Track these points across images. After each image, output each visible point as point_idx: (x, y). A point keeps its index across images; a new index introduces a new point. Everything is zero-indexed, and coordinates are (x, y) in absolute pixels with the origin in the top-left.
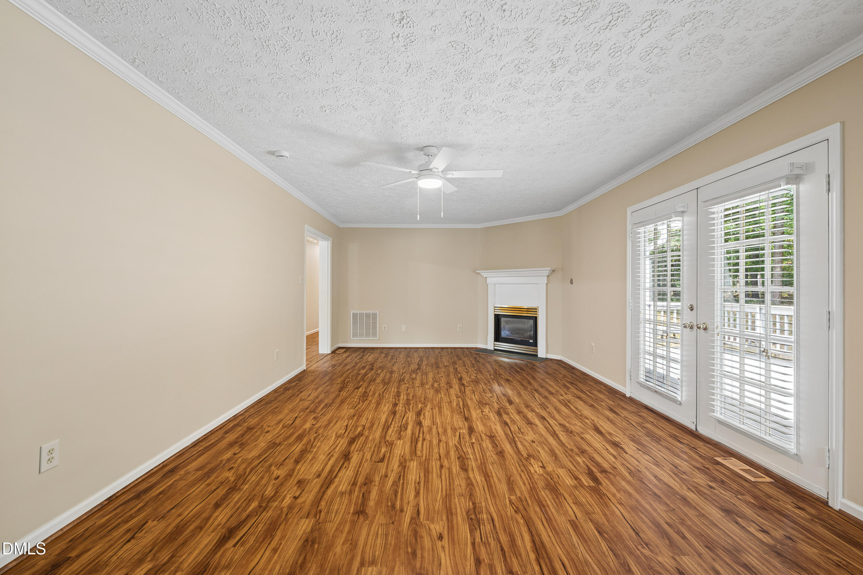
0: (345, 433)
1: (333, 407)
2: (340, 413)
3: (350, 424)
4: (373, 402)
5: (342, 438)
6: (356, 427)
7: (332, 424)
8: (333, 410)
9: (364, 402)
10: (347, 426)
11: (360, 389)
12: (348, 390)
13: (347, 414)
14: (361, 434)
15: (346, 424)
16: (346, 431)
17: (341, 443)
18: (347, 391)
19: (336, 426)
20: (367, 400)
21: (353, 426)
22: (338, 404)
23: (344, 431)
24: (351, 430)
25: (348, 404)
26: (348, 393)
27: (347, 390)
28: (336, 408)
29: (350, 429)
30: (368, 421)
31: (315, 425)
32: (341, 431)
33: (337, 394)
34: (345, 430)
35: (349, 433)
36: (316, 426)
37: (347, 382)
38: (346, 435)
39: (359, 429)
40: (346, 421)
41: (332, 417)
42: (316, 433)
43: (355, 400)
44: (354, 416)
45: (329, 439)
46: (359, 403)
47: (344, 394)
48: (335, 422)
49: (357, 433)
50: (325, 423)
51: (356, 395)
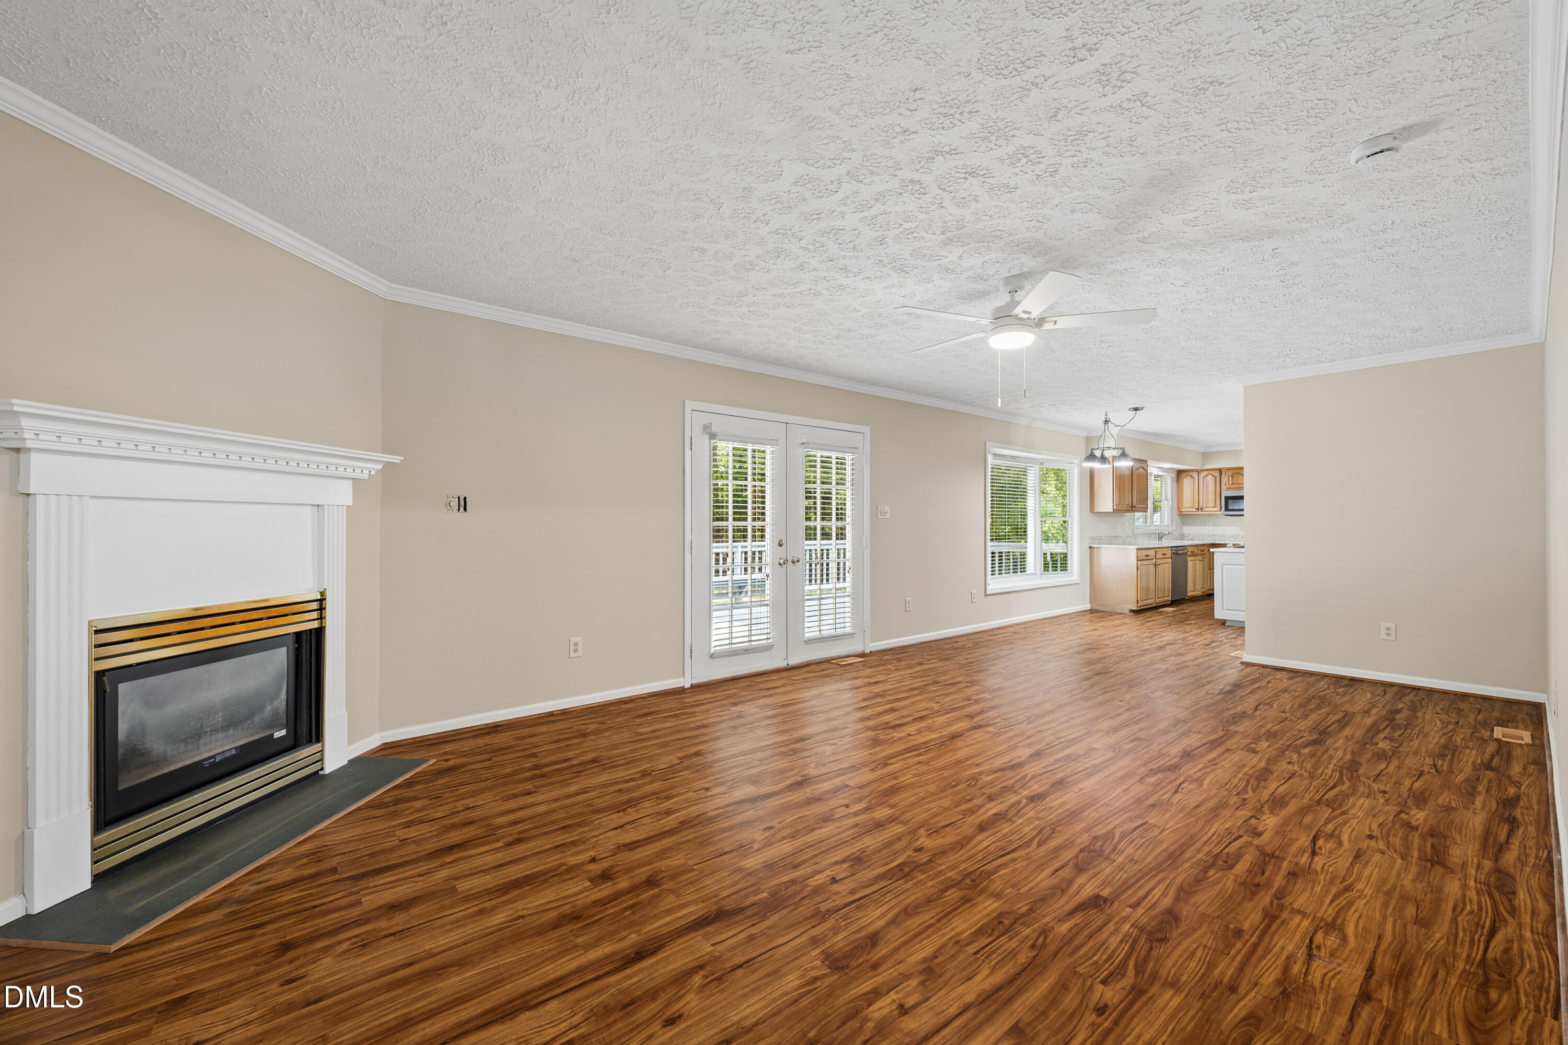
0: (1183, 782)
1: (1206, 849)
2: (1187, 825)
3: (1169, 794)
4: (1082, 825)
5: (1189, 777)
6: (1156, 785)
7: (1210, 804)
8: (1205, 839)
9: (1108, 833)
10: (1176, 792)
11: (1088, 891)
12: (1135, 906)
13: (1168, 815)
14: (1153, 772)
15: (1178, 797)
16: (1180, 784)
17: (1193, 771)
18: (1145, 905)
19: (1201, 799)
20: (1095, 838)
21: (1163, 788)
22: (1188, 855)
23: (1185, 785)
24: (1170, 783)
25: (1160, 843)
26: (1141, 893)
27: (1140, 911)
28: (1197, 845)
29: (1171, 786)
30: (1126, 787)
31: (1252, 817)
32: (1191, 787)
33: (1186, 901)
34: (1183, 786)
35: (1175, 780)
36: (1249, 814)
37: (1120, 971)
38: (1182, 779)
39: (1152, 779)
40: (1175, 802)
41: (1209, 822)
42: (1245, 800)
43: (1130, 850)
44: (1153, 806)
45: (1216, 782)
46: (1123, 836)
47: (1158, 892)
48: (1202, 808)
49: (1159, 776)
50: (1226, 813)
51: (1121, 868)
